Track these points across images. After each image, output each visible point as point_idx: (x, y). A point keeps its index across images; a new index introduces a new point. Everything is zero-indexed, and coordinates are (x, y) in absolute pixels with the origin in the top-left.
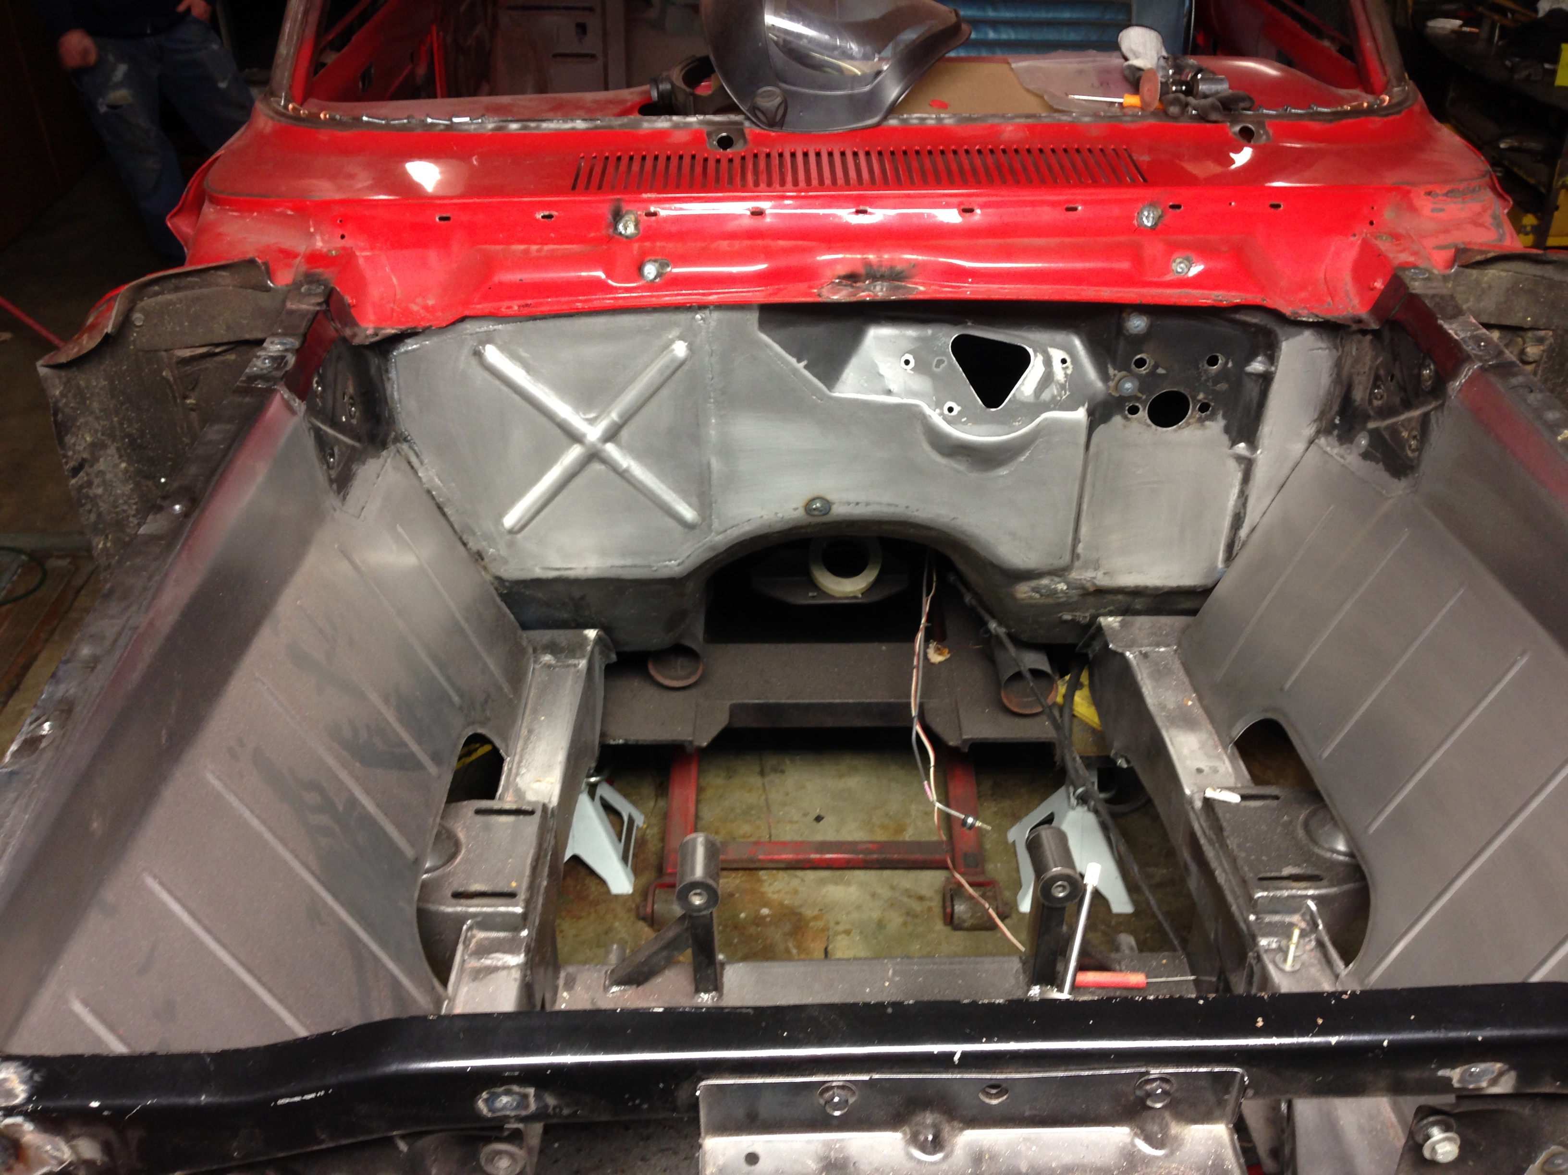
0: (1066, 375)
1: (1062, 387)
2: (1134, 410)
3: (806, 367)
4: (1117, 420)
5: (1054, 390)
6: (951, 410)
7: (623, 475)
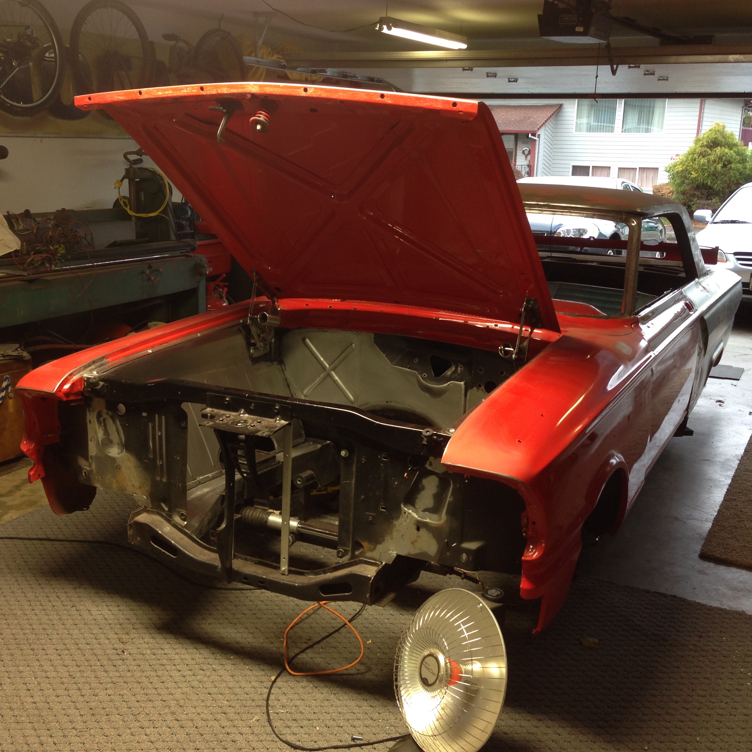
0: (461, 372)
1: (459, 375)
2: (480, 386)
3: (386, 356)
4: (475, 388)
5: (456, 375)
6: (424, 375)
7: (335, 382)
